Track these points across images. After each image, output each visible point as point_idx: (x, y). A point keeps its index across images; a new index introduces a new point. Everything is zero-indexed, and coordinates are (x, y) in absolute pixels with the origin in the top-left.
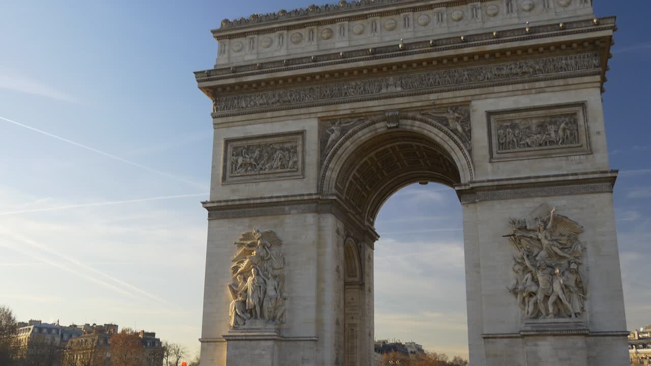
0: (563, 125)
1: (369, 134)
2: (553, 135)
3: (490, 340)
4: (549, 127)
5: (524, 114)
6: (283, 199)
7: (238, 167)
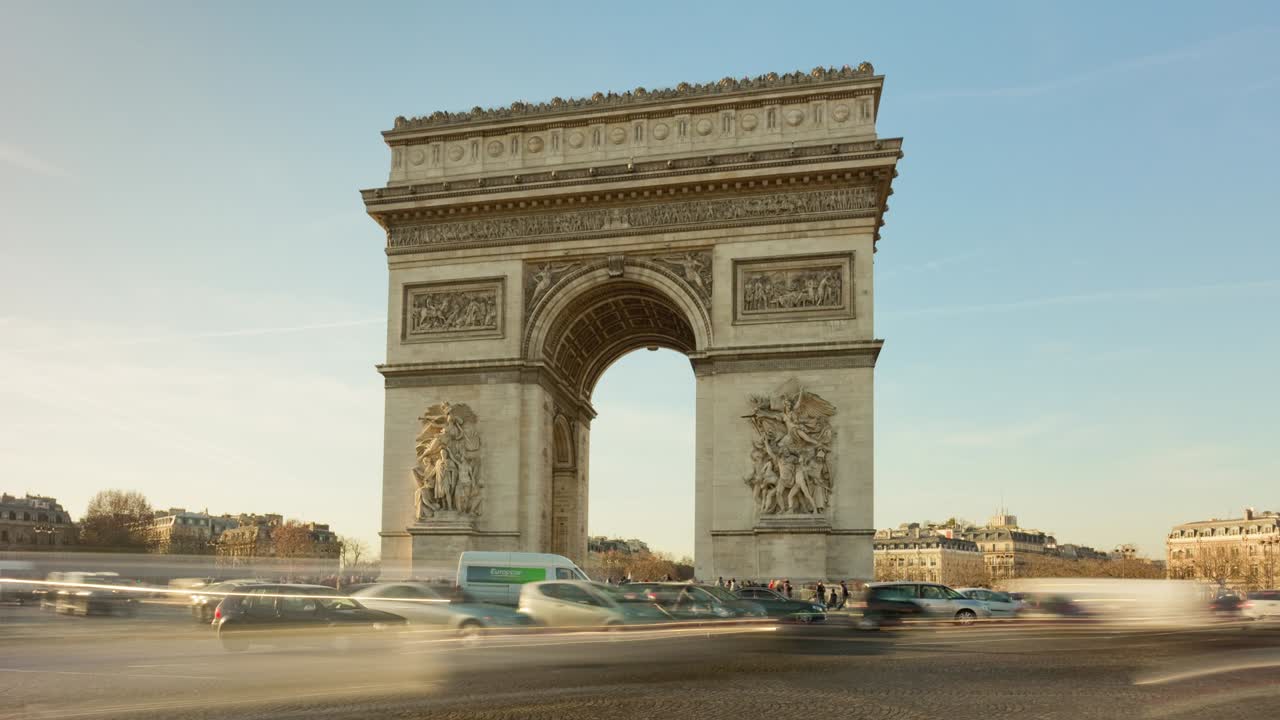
0: (824, 281)
1: (588, 284)
2: (811, 292)
3: (720, 537)
4: (807, 283)
5: (779, 265)
6: (478, 365)
7: (421, 321)
